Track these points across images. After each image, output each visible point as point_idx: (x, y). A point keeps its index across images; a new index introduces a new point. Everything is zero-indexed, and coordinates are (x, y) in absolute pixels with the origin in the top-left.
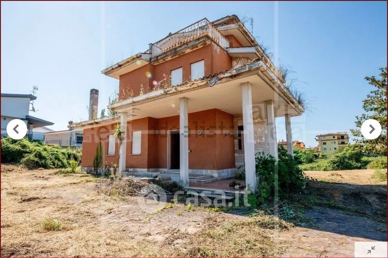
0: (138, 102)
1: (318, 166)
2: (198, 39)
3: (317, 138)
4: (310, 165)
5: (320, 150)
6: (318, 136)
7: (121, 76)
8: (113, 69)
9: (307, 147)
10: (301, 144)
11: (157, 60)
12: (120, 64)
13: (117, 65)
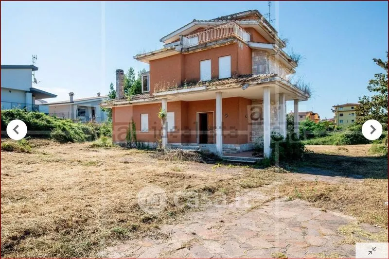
0: (182, 93)
1: (331, 140)
2: (227, 39)
3: (334, 109)
4: (323, 139)
5: (335, 122)
6: (335, 106)
7: (150, 61)
8: (146, 56)
9: (321, 119)
10: (316, 116)
11: (188, 51)
12: (154, 53)
13: (151, 54)
